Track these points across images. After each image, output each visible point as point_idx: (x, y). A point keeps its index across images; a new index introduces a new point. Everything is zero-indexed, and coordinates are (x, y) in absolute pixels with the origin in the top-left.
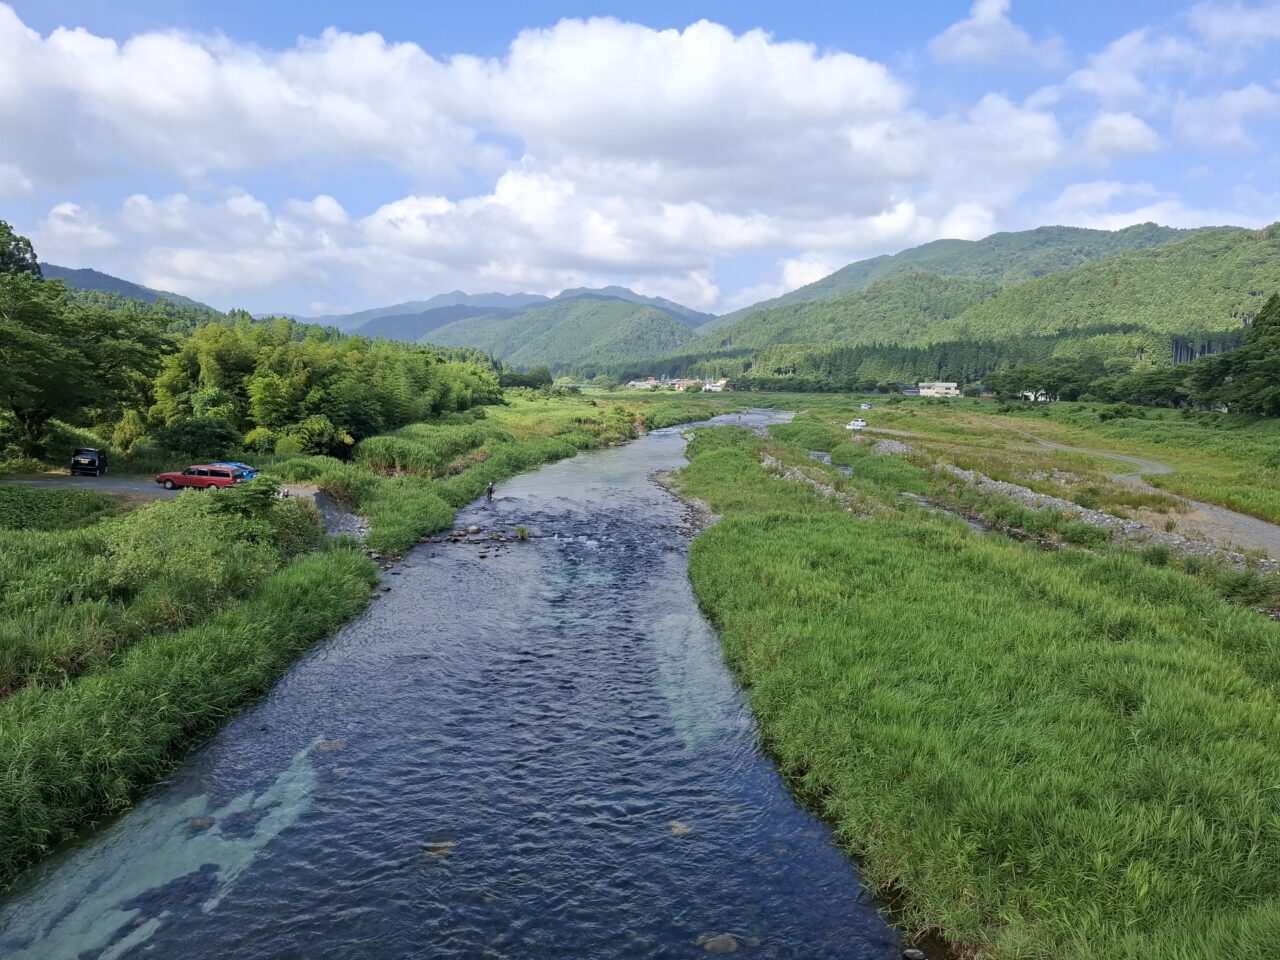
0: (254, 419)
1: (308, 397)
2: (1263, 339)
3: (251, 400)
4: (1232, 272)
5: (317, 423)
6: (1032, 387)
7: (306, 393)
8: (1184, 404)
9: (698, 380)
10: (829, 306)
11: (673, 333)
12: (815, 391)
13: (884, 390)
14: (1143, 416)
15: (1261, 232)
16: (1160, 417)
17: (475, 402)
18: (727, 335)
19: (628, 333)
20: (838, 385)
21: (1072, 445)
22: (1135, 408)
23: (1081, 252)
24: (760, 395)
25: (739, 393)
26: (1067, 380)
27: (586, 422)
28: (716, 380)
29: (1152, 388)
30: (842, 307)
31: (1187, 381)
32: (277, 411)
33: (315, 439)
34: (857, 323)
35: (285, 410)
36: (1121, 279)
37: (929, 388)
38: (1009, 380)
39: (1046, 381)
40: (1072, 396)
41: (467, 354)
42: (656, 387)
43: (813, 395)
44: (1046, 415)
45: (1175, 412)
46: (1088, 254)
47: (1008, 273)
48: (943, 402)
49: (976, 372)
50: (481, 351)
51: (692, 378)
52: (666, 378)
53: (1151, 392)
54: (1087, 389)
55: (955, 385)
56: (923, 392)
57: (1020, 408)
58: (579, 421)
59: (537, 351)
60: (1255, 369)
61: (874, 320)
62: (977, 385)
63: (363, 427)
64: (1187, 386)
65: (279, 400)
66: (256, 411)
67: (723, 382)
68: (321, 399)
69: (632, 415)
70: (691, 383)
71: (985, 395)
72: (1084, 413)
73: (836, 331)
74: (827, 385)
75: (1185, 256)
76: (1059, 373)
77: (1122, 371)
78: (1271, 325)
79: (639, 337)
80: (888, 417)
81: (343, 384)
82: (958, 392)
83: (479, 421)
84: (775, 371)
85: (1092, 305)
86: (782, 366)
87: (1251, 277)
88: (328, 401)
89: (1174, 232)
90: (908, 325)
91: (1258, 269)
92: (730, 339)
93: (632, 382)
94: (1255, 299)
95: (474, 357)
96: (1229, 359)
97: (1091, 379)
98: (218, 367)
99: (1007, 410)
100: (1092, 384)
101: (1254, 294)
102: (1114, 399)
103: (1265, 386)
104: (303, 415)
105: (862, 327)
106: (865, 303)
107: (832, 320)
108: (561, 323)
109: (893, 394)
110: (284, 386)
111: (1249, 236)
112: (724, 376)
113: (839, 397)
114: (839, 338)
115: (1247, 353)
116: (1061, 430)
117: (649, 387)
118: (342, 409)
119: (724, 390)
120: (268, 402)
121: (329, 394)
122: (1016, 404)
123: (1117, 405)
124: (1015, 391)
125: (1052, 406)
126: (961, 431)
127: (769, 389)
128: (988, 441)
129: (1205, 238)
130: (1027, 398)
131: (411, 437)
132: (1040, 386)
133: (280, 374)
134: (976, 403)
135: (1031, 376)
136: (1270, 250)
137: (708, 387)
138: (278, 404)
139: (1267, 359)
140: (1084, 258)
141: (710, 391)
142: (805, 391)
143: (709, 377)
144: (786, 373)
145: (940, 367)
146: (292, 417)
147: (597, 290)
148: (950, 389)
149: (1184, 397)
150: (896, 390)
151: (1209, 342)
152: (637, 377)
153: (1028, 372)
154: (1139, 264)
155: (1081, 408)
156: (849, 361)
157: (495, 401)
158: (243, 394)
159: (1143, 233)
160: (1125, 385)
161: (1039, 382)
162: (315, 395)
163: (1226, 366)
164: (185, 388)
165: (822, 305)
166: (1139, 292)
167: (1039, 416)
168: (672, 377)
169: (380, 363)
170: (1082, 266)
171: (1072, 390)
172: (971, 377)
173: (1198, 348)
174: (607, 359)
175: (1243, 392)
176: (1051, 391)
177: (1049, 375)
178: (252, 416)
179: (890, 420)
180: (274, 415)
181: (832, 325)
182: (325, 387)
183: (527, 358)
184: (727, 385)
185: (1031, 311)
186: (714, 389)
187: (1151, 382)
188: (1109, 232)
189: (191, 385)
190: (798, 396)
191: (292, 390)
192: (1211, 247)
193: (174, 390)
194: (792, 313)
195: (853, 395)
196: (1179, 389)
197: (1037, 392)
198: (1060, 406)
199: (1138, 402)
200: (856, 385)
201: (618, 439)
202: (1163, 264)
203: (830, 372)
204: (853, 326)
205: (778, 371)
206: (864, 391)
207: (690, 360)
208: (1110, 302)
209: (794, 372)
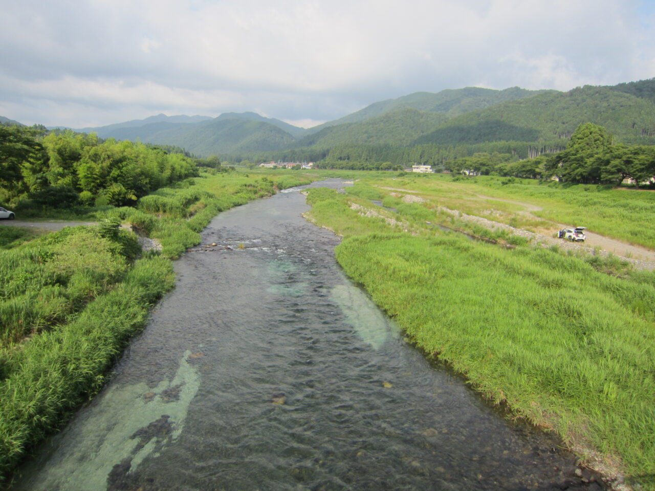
0: (81, 187)
1: (111, 174)
2: (576, 146)
3: (79, 176)
4: (554, 113)
5: (116, 188)
6: (467, 168)
7: (109, 172)
8: (538, 177)
9: (298, 163)
10: (364, 125)
11: (282, 138)
12: (360, 169)
13: (395, 169)
14: (521, 183)
15: (566, 93)
16: (529, 183)
17: (187, 176)
18: (312, 139)
19: (258, 138)
20: (372, 166)
21: (493, 197)
22: (517, 179)
23: (484, 100)
24: (331, 172)
25: (321, 171)
26: (483, 165)
27: (249, 186)
28: (308, 163)
29: (524, 169)
30: (371, 126)
31: (541, 166)
32: (93, 182)
33: (116, 197)
34: (379, 134)
35: (98, 181)
36: (505, 115)
37: (418, 168)
38: (457, 164)
39: (474, 165)
40: (487, 173)
41: (171, 149)
42: (275, 167)
43: (360, 172)
44: (476, 182)
45: (536, 181)
46: (488, 102)
47: (451, 110)
48: (425, 176)
49: (438, 160)
50: (178, 148)
51: (295, 162)
52: (281, 162)
53: (524, 171)
54: (494, 170)
55: (430, 167)
56: (414, 170)
57: (463, 179)
58: (246, 185)
60: (573, 160)
61: (387, 133)
62: (441, 167)
63: (141, 191)
64: (541, 168)
65: (95, 176)
66: (82, 182)
67: (311, 164)
68: (118, 176)
69: (272, 182)
70: (295, 164)
71: (445, 172)
72: (493, 182)
74: (366, 166)
75: (533, 104)
76: (481, 162)
77: (506, 160)
78: (579, 139)
79: (264, 139)
80: (401, 183)
81: (129, 167)
82: (431, 170)
83: (192, 186)
84: (339, 159)
85: (492, 128)
86: (342, 156)
87: (563, 115)
88: (122, 176)
89: (528, 91)
90: (404, 136)
91: (566, 111)
92: (313, 141)
93: (262, 164)
95: (175, 150)
96: (561, 155)
97: (495, 164)
98: (60, 158)
99: (457, 180)
100: (496, 167)
101: (564, 123)
102: (505, 175)
103: (577, 168)
104: (108, 184)
105: (381, 136)
106: (382, 124)
107: (366, 132)
109: (399, 172)
110: (97, 168)
111: (561, 95)
112: (312, 160)
113: (374, 172)
114: (370, 142)
115: (569, 153)
116: (486, 190)
117: (272, 166)
118: (129, 180)
119: (312, 168)
120: (88, 178)
121: (122, 172)
122: (461, 176)
123: (508, 178)
124: (458, 170)
125: (477, 177)
126: (440, 191)
127: (336, 168)
128: (453, 196)
129: (542, 95)
130: (465, 174)
131: (163, 194)
132: (471, 168)
133: (95, 161)
134: (441, 176)
135: (467, 163)
136: (570, 102)
137: (304, 167)
138: (94, 178)
139: (578, 155)
140: (486, 103)
141: (305, 169)
142: (355, 169)
143: (304, 161)
144: (344, 160)
145: (421, 157)
146: (102, 185)
147: (241, 114)
148: (427, 169)
149: (539, 174)
150: (401, 169)
151: (545, 147)
152: (265, 162)
153: (466, 161)
154: (513, 107)
155: (492, 179)
156: (376, 153)
157: (196, 175)
158: (74, 173)
159: (514, 92)
160: (512, 167)
161: (471, 166)
162: (115, 172)
163: (559, 158)
164: (41, 170)
165: (361, 124)
166: (513, 121)
167: (471, 183)
168: (284, 162)
169: (141, 156)
170: (486, 107)
171: (487, 170)
172: (436, 163)
173: (540, 150)
175: (567, 172)
176: (477, 169)
177: (476, 162)
178: (80, 185)
179: (403, 185)
180: (92, 184)
181: (366, 135)
182: (119, 168)
184: (313, 166)
186: (307, 168)
187: (524, 166)
188: (498, 91)
189: (45, 169)
190: (351, 172)
191: (101, 170)
192: (545, 100)
193: (34, 171)
194: (345, 128)
195: (380, 172)
196: (537, 170)
197: (470, 170)
198: (481, 178)
199: (517, 176)
200: (381, 167)
201: (267, 195)
203: (367, 160)
204: (377, 136)
205: (340, 159)
206: (385, 169)
207: (293, 153)
208: (500, 126)
209: (348, 159)
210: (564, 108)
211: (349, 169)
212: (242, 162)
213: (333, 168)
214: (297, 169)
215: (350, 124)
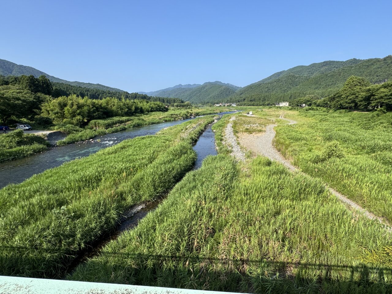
4: (372, 71)
9: (231, 104)
10: (267, 84)
13: (271, 105)
15: (382, 59)
18: (242, 92)
19: (218, 92)
20: (261, 104)
30: (270, 84)
36: (342, 74)
37: (282, 103)
47: (315, 74)
55: (288, 104)
56: (280, 105)
70: (229, 104)
75: (360, 67)
79: (221, 93)
85: (333, 81)
86: (252, 99)
87: (377, 71)
91: (379, 69)
93: (216, 105)
94: (378, 78)
101: (377, 76)
105: (274, 89)
106: (275, 83)
107: (267, 88)
108: (203, 91)
111: (378, 60)
112: (239, 102)
117: (219, 105)
119: (236, 106)
129: (366, 62)
130: (301, 106)
136: (383, 64)
137: (233, 105)
143: (234, 103)
148: (286, 104)
152: (217, 103)
154: (347, 70)
159: (352, 61)
165: (265, 84)
168: (226, 103)
174: (212, 99)
184: (237, 104)
185: (317, 83)
188: (343, 61)
192: (367, 64)
194: (258, 86)
200: (265, 104)
202: (353, 69)
203: (263, 101)
205: (251, 101)
207: (231, 99)
208: (338, 80)
209: (254, 101)
210: (378, 68)
211: (252, 106)
212: (207, 104)
214: (229, 106)
215: (261, 84)
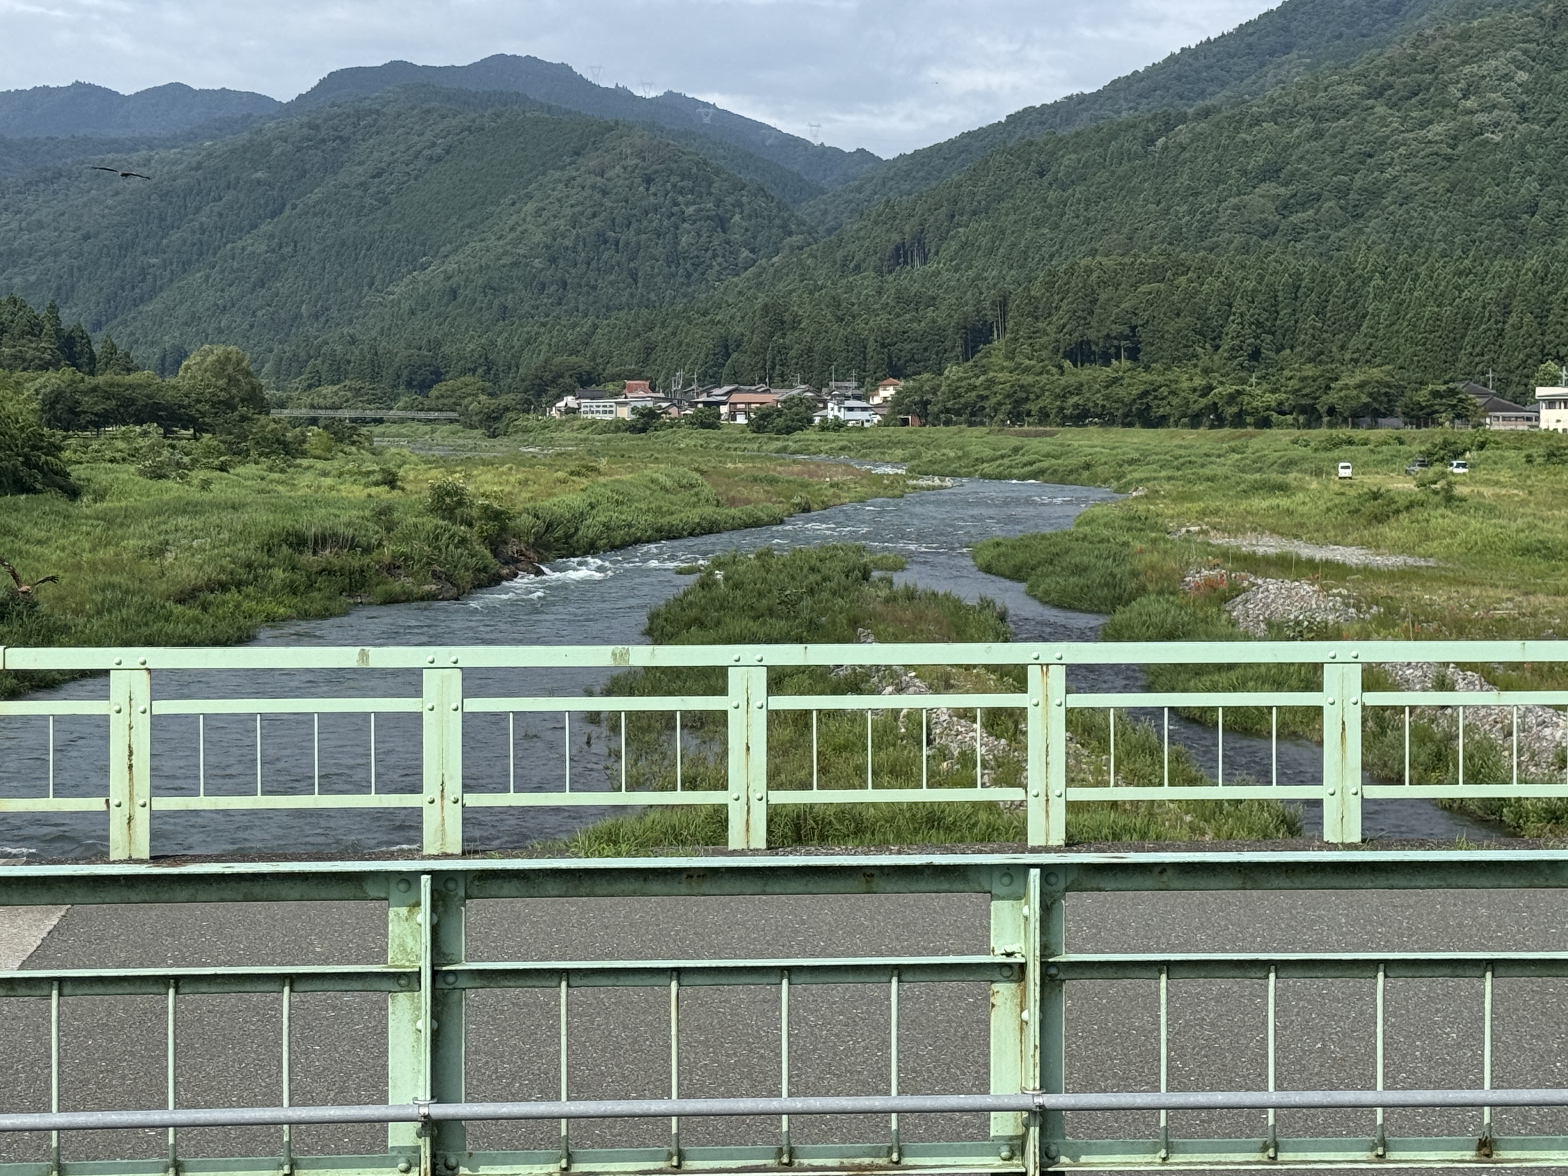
9: (799, 390)
10: (1257, 121)
11: (723, 223)
13: (1422, 416)
18: (910, 228)
19: (561, 224)
20: (1275, 400)
24: (1009, 439)
25: (942, 432)
30: (1306, 126)
34: (1358, 182)
43: (1190, 436)
51: (781, 382)
52: (688, 383)
59: (234, 291)
61: (1415, 169)
67: (887, 392)
70: (778, 398)
73: (1285, 208)
79: (601, 239)
80: (1371, 506)
84: (1070, 355)
86: (1091, 334)
92: (919, 240)
93: (570, 401)
105: (1374, 194)
107: (1270, 172)
108: (317, 194)
112: (896, 372)
114: (1297, 233)
117: (626, 414)
119: (885, 423)
127: (1042, 416)
137: (833, 411)
141: (839, 425)
143: (843, 378)
144: (1102, 358)
147: (451, 71)
150: (1463, 414)
152: (587, 382)
165: (1237, 123)
168: (710, 379)
174: (486, 315)
183: (193, 319)
184: (897, 403)
186: (854, 417)
194: (1136, 147)
195: (1317, 434)
203: (1255, 355)
204: (1342, 192)
205: (1079, 352)
206: (1356, 417)
209: (1133, 354)
212: (433, 393)
213: (1017, 416)
214: (789, 430)
